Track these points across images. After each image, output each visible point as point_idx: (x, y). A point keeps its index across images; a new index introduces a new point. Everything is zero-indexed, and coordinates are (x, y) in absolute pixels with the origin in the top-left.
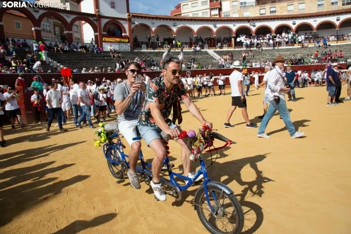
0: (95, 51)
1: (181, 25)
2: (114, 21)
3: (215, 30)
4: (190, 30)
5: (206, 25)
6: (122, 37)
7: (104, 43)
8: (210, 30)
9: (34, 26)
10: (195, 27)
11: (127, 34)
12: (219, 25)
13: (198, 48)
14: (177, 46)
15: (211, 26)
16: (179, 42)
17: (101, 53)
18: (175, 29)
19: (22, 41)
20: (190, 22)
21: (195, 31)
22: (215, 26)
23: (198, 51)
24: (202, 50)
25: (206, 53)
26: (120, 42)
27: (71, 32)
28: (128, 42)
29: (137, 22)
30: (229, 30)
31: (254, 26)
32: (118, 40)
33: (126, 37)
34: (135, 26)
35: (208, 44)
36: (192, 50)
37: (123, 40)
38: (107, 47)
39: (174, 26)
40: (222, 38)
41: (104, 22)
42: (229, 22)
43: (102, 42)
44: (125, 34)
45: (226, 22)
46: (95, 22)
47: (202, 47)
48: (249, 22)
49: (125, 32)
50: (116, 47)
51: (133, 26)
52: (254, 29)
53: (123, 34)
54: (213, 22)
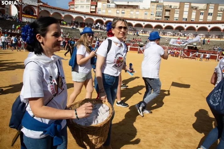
0: (17, 21)
1: (67, 14)
2: (30, 7)
3: (85, 19)
4: (71, 17)
5: (80, 16)
6: (33, 16)
7: (23, 17)
8: (82, 18)
10: (74, 16)
11: (37, 14)
12: (87, 17)
13: (74, 27)
14: (63, 24)
15: (83, 16)
16: (65, 22)
17: (20, 22)
18: (63, 15)
20: (72, 13)
21: (74, 18)
22: (85, 17)
23: (74, 28)
24: (77, 28)
25: (78, 30)
26: (32, 18)
29: (43, 9)
30: (92, 20)
31: (105, 20)
32: (31, 17)
33: (35, 16)
35: (80, 25)
36: (71, 28)
37: (33, 17)
38: (25, 20)
39: (63, 14)
40: (89, 23)
42: (92, 16)
43: (22, 16)
44: (35, 14)
45: (91, 16)
46: (19, 6)
47: (77, 27)
48: (103, 17)
50: (29, 20)
51: (40, 11)
52: (105, 21)
53: (34, 14)
54: (84, 15)
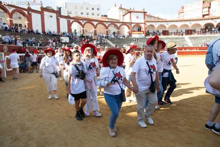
1: (171, 24)
2: (138, 24)
3: (190, 26)
4: (176, 26)
5: (185, 23)
7: (132, 34)
8: (187, 26)
9: (106, 29)
10: (179, 24)
12: (193, 23)
18: (167, 26)
19: (102, 35)
20: (176, 22)
21: (179, 27)
22: (191, 24)
24: (182, 37)
25: (184, 38)
26: (139, 34)
27: (119, 30)
28: (144, 34)
29: (148, 24)
31: (216, 22)
34: (148, 26)
35: (186, 33)
37: (141, 33)
41: (133, 25)
45: (197, 21)
46: (129, 26)
47: (182, 35)
48: (212, 20)
49: (142, 29)
50: (138, 36)
51: (146, 26)
52: (215, 24)
53: (141, 30)
54: (189, 22)
